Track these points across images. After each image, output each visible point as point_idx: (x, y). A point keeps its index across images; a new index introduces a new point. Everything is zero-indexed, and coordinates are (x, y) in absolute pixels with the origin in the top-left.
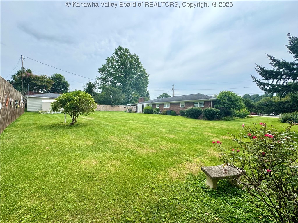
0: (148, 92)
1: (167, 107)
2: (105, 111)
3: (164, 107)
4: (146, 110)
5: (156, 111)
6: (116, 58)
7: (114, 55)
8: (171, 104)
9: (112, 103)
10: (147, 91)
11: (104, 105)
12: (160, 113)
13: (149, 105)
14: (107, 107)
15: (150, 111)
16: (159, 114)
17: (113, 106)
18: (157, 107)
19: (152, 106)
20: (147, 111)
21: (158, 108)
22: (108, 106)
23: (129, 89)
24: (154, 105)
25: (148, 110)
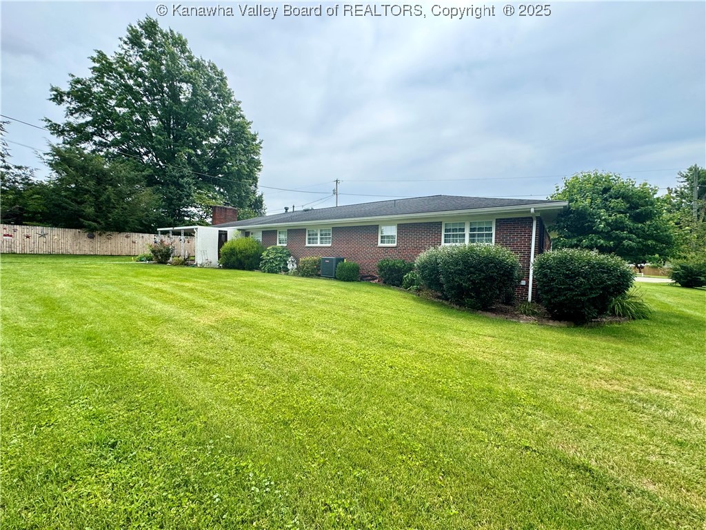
0: (261, 197)
1: (319, 245)
2: (50, 255)
3: (307, 245)
4: (232, 252)
5: (275, 259)
6: (135, 59)
7: (126, 47)
8: (337, 230)
9: (86, 223)
10: (258, 194)
11: (47, 230)
12: (290, 267)
13: (246, 233)
14: (62, 238)
15: (248, 257)
16: (286, 270)
17: (96, 234)
18: (282, 241)
19: (259, 237)
20: (234, 260)
21: (284, 248)
22: (70, 233)
23: (183, 177)
24: (270, 234)
25: (239, 256)
